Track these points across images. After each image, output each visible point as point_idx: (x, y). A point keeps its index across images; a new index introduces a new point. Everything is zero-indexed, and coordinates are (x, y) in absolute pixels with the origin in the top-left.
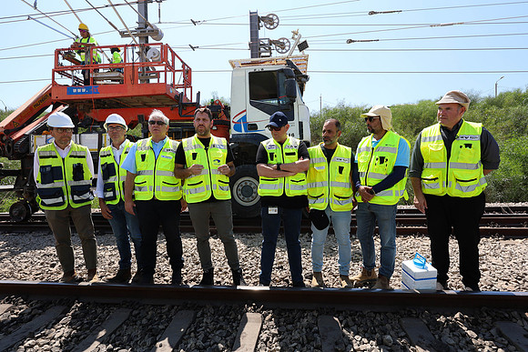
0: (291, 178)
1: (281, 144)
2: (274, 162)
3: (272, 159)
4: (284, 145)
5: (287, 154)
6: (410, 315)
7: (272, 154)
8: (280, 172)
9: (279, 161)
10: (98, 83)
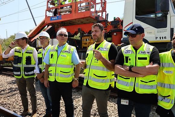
0: (141, 79)
1: (136, 50)
2: (128, 64)
3: (127, 62)
4: (138, 51)
5: (139, 58)
7: (127, 58)
8: (131, 73)
9: (132, 64)
10: (61, 14)
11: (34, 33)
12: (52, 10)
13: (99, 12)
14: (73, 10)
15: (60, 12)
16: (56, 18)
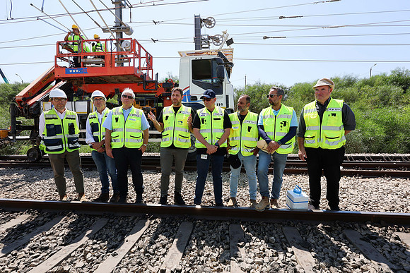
1: (211, 112)
3: (203, 123)
4: (213, 113)
5: (215, 119)
6: (289, 225)
7: (203, 120)
10: (87, 65)
12: (67, 58)
13: (144, 69)
14: (108, 62)
15: (84, 63)
16: (77, 71)
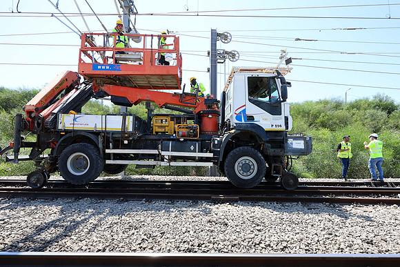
11: (46, 100)
